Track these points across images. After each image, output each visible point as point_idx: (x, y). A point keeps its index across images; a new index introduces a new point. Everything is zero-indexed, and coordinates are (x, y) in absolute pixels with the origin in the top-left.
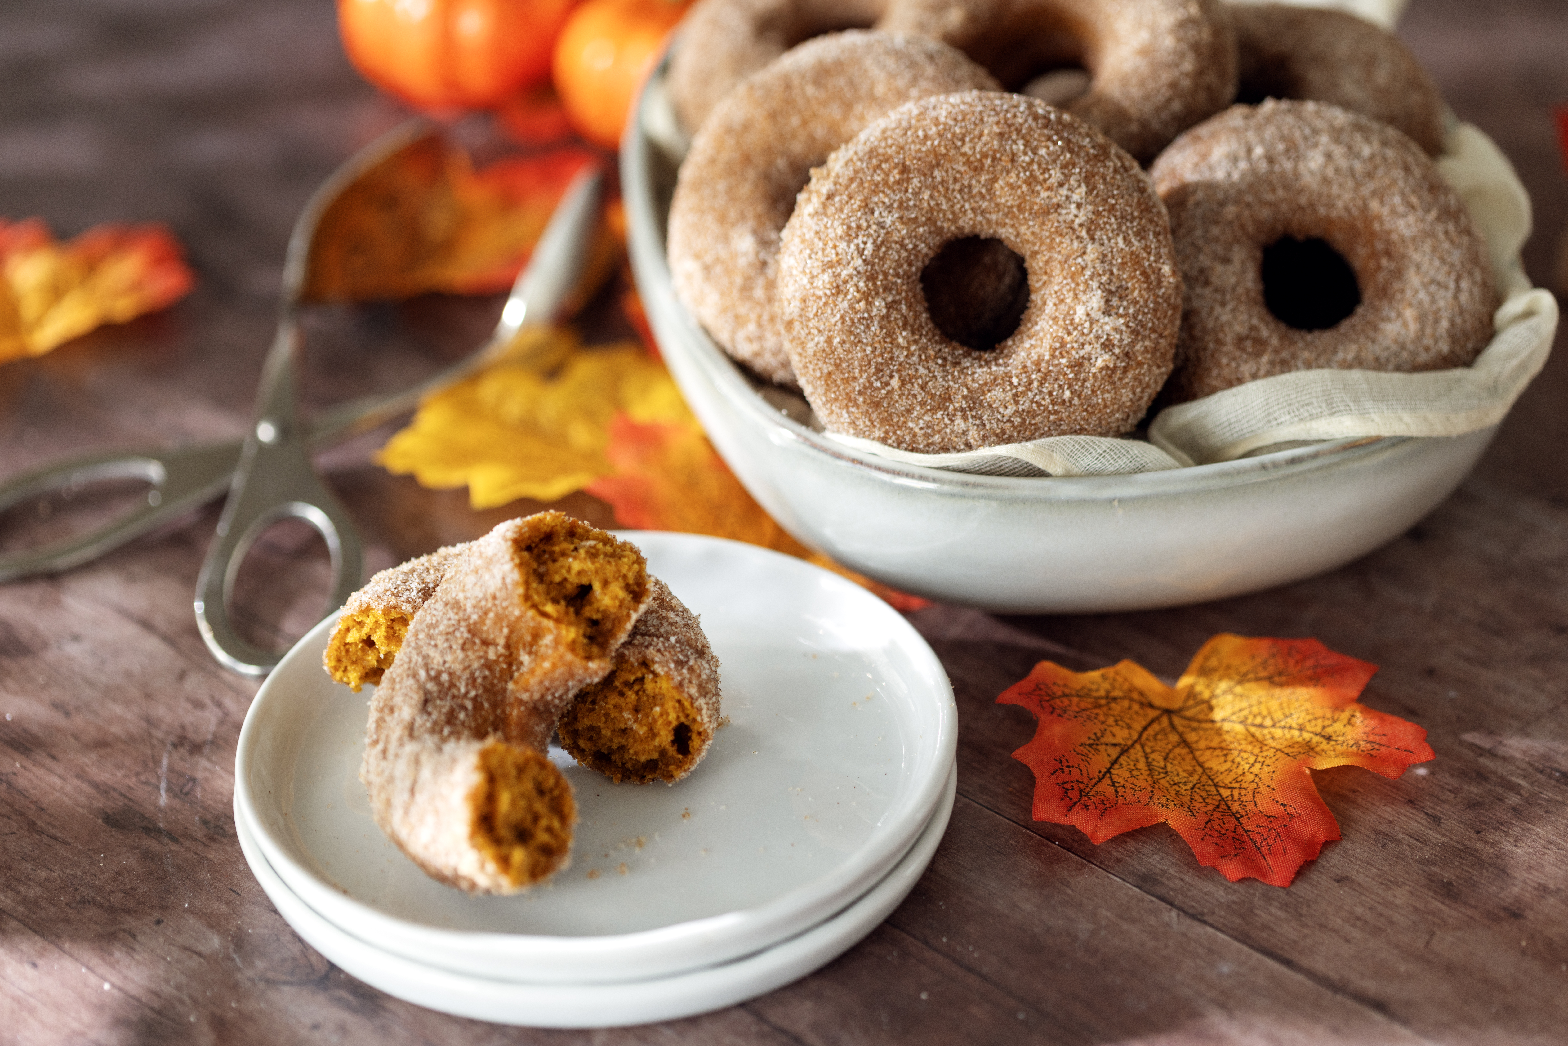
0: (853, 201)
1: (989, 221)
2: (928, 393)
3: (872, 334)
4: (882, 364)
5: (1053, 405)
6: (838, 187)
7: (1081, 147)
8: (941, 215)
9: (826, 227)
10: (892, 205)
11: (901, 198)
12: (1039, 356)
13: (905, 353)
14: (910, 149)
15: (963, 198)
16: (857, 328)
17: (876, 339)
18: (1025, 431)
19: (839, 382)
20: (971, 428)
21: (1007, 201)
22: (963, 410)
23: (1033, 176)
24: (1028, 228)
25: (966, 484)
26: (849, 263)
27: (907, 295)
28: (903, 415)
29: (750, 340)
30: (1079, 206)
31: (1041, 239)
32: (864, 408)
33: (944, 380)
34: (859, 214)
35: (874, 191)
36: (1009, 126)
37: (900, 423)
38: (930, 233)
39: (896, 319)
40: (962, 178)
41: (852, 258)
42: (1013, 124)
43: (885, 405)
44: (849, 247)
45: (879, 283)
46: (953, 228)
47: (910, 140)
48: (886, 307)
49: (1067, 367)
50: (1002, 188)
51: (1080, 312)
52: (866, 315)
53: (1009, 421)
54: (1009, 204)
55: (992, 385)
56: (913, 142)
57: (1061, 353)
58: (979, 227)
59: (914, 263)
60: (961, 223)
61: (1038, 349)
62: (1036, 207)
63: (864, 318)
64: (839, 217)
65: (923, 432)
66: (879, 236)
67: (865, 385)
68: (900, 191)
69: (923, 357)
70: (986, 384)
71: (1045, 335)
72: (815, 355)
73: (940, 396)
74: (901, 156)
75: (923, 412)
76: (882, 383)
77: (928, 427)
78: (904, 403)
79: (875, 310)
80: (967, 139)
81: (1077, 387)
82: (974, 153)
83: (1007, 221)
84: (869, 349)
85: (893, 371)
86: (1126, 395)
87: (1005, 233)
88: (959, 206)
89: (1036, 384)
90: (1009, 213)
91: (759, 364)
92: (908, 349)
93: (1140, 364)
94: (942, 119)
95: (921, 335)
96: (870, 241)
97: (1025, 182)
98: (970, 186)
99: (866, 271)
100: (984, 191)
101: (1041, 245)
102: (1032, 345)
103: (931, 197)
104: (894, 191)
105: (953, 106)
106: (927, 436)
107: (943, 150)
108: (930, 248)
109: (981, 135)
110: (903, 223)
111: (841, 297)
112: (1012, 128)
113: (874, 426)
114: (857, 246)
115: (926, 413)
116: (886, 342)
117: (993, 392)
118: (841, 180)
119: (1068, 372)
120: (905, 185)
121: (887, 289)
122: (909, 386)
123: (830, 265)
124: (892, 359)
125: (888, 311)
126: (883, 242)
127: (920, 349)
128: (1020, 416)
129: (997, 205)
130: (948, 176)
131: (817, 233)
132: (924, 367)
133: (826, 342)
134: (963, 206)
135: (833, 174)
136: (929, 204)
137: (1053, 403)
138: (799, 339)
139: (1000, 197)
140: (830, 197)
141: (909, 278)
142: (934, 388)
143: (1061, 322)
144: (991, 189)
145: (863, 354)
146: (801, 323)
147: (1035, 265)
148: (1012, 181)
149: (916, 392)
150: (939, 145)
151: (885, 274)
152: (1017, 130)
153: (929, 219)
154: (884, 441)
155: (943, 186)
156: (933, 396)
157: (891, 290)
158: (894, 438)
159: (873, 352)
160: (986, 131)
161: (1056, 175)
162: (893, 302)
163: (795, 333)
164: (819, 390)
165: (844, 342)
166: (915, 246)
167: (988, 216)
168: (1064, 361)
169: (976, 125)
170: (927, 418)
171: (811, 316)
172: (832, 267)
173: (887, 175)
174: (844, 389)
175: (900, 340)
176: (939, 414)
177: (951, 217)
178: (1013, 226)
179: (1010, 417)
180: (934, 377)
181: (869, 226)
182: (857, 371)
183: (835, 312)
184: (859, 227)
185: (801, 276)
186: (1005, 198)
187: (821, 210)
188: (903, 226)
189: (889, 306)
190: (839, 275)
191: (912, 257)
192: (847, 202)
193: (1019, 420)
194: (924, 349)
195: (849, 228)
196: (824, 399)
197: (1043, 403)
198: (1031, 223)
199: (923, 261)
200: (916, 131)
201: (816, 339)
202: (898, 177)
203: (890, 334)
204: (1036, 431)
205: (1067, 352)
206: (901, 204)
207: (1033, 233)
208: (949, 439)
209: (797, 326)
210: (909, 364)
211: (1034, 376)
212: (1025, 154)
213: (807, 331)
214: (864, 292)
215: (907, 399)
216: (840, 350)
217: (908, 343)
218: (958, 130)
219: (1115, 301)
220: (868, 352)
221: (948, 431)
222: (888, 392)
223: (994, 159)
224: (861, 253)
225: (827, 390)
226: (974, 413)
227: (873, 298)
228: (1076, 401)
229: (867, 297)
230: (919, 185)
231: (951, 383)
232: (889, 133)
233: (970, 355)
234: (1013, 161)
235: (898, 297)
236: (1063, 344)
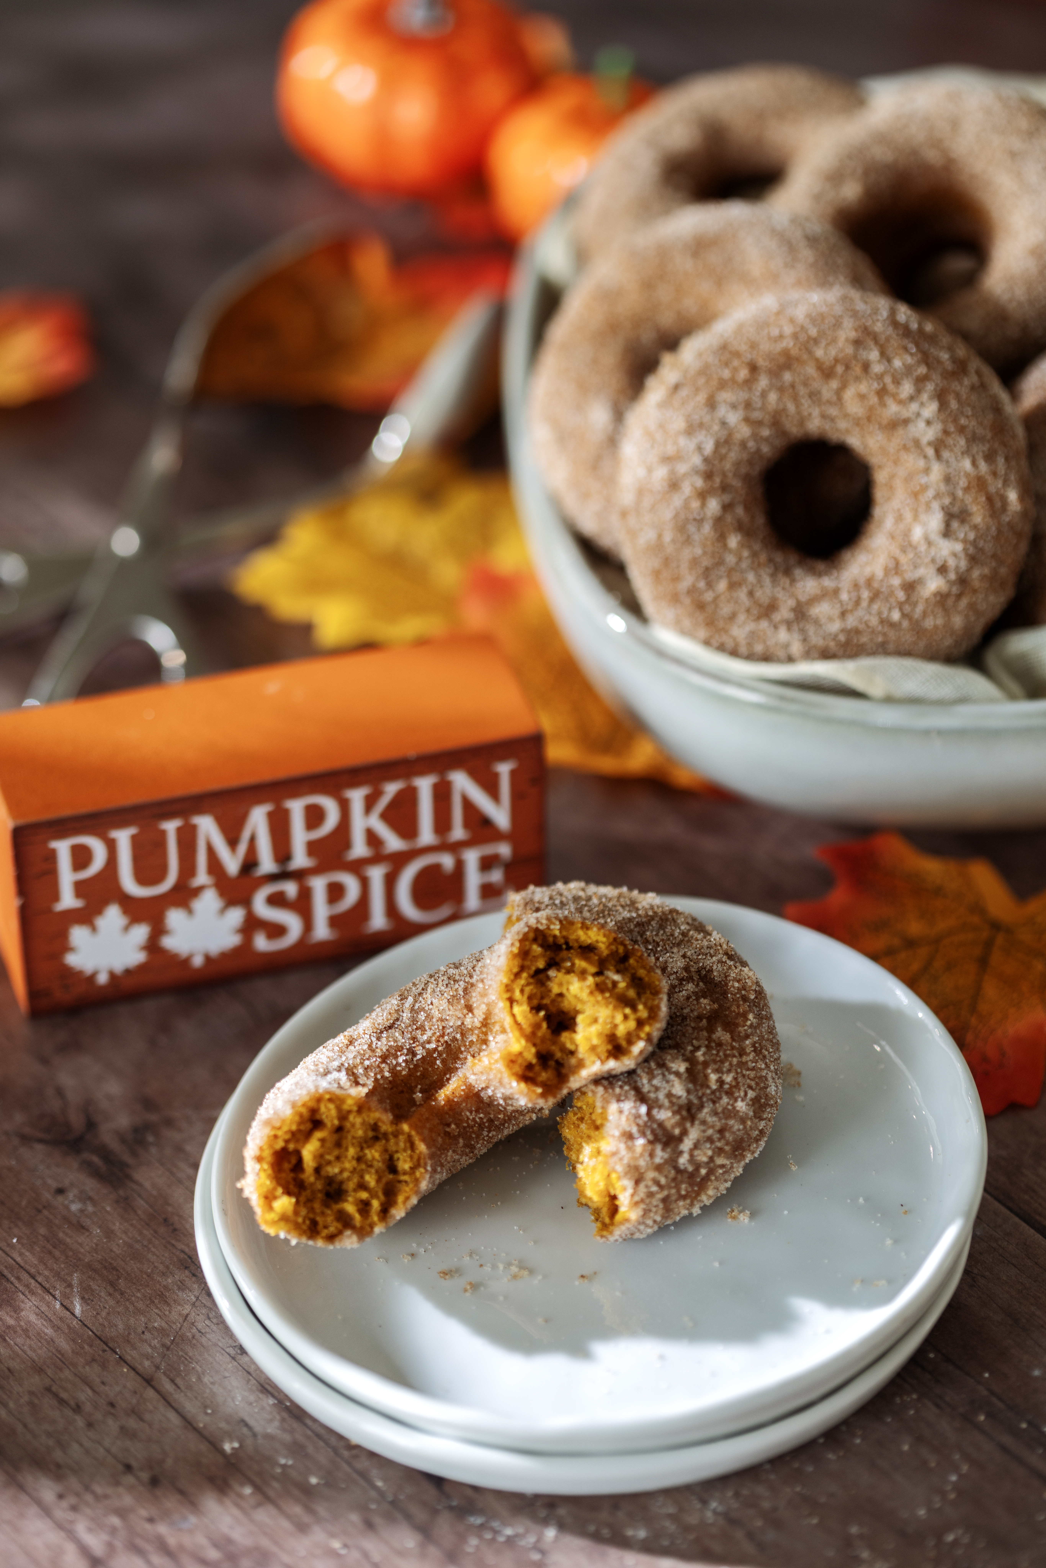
0: (698, 397)
1: (837, 428)
2: (754, 601)
3: (703, 536)
4: (711, 568)
5: (881, 626)
6: (686, 378)
7: (939, 362)
8: (788, 419)
9: (670, 420)
10: (738, 404)
11: (748, 397)
12: (872, 574)
13: (736, 559)
14: (762, 348)
15: (813, 404)
16: (689, 529)
17: (708, 542)
18: (852, 649)
19: (667, 580)
20: (795, 641)
21: (856, 411)
22: (788, 621)
23: (885, 388)
24: (876, 441)
26: (687, 460)
27: (745, 496)
30: (928, 423)
32: (690, 609)
33: (773, 590)
34: (704, 411)
35: (721, 387)
36: (867, 333)
38: (775, 435)
39: (731, 521)
40: (814, 383)
41: (692, 455)
42: (871, 332)
44: (689, 443)
45: (717, 482)
46: (799, 431)
48: (721, 508)
49: (900, 588)
50: (851, 397)
51: (917, 533)
52: (699, 515)
53: (834, 638)
54: (858, 414)
55: (820, 599)
56: (767, 339)
57: (895, 573)
58: (827, 432)
59: (756, 465)
60: (808, 426)
61: (872, 566)
62: (885, 420)
63: (697, 520)
64: (684, 410)
65: (747, 637)
66: (720, 436)
67: (692, 587)
68: (748, 390)
69: (754, 564)
70: (815, 597)
71: (881, 553)
72: (645, 547)
74: (753, 354)
75: (747, 620)
77: (753, 635)
78: (730, 609)
79: (709, 510)
80: (823, 344)
81: (907, 610)
82: (827, 358)
83: (856, 430)
84: (699, 552)
85: (722, 576)
86: (958, 621)
87: (854, 441)
88: (807, 412)
92: (739, 554)
93: (975, 591)
94: (800, 320)
95: (755, 540)
96: (712, 439)
97: (876, 393)
99: (705, 470)
100: (833, 398)
101: (888, 459)
103: (779, 399)
104: (741, 390)
105: (815, 304)
106: (749, 644)
107: (796, 353)
108: (773, 450)
109: (838, 340)
110: (747, 424)
111: (677, 495)
112: (870, 336)
113: (699, 627)
114: (699, 444)
115: (751, 620)
116: (717, 545)
117: (820, 607)
118: (689, 372)
119: (900, 594)
120: (755, 385)
121: (724, 490)
122: (736, 592)
123: (669, 459)
124: (721, 564)
125: (723, 513)
126: (724, 442)
127: (751, 555)
128: (847, 634)
129: (846, 414)
131: (660, 425)
132: (754, 574)
133: (657, 538)
134: (812, 412)
135: (684, 363)
136: (776, 407)
139: (849, 406)
141: (749, 480)
142: (762, 597)
143: (898, 541)
144: (841, 397)
145: (692, 556)
147: (880, 477)
148: (862, 390)
149: (744, 599)
150: (793, 347)
151: (725, 476)
152: (874, 338)
153: (774, 422)
154: (707, 643)
155: (792, 389)
156: (760, 605)
157: (728, 491)
159: (702, 555)
160: (842, 337)
161: (907, 388)
162: (730, 503)
165: (675, 541)
166: (758, 449)
167: (837, 423)
168: (897, 582)
170: (751, 626)
171: (646, 509)
172: (670, 461)
173: (736, 372)
174: (672, 589)
177: (797, 422)
178: (861, 436)
179: (836, 634)
180: (764, 585)
181: (712, 425)
182: (685, 572)
183: (670, 508)
184: (702, 425)
185: (640, 467)
187: (667, 400)
188: (747, 427)
189: (725, 508)
190: (676, 471)
191: (754, 459)
192: (693, 396)
193: (845, 638)
194: (755, 554)
195: (691, 424)
197: (872, 623)
198: (879, 436)
199: (765, 463)
200: (772, 328)
203: (722, 537)
204: (861, 650)
205: (901, 573)
206: (747, 403)
207: (880, 447)
208: (771, 650)
209: (631, 519)
210: (739, 571)
213: (640, 526)
214: (700, 491)
215: (733, 604)
216: (670, 548)
217: (740, 547)
218: (814, 333)
219: (955, 524)
220: (698, 555)
221: (771, 640)
222: (716, 596)
223: (847, 366)
224: (701, 450)
225: (656, 586)
226: (799, 626)
227: (709, 497)
228: (905, 624)
229: (702, 495)
230: (769, 386)
231: (781, 594)
232: (745, 328)
234: (866, 369)
235: (735, 500)
236: (897, 563)
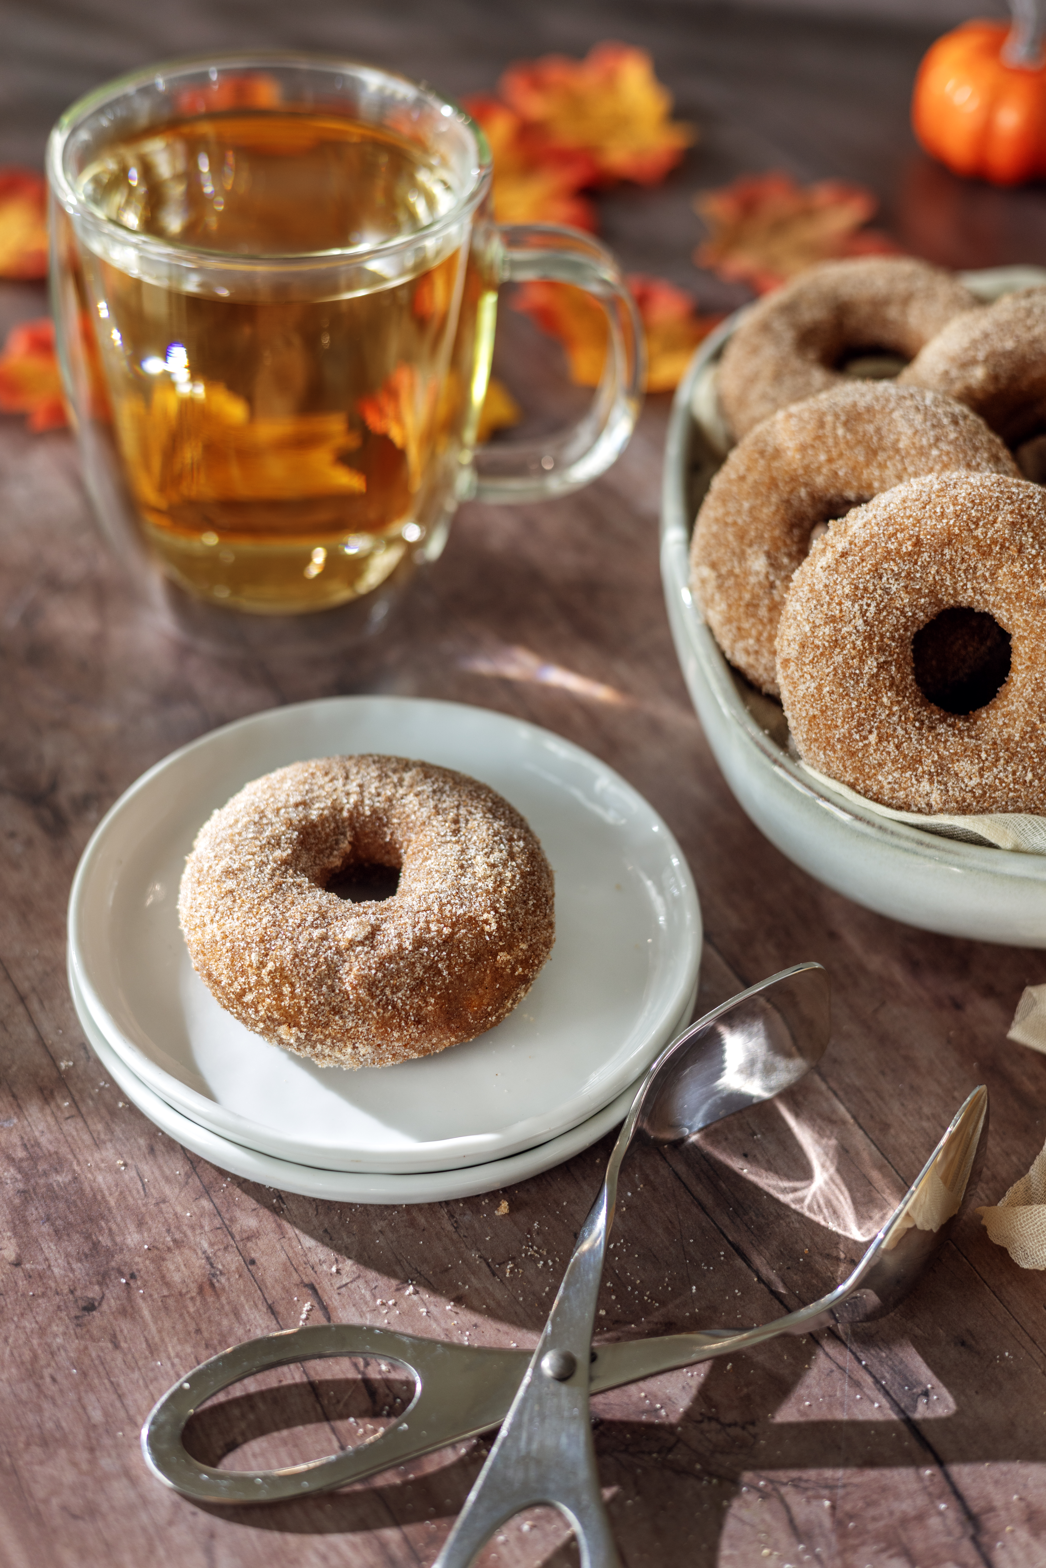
0: (864, 564)
1: (986, 601)
2: (901, 753)
3: (859, 689)
4: (864, 719)
5: (1014, 784)
6: (853, 546)
8: (943, 590)
9: (835, 583)
10: (900, 573)
11: (910, 568)
12: (1009, 736)
13: (887, 712)
14: (926, 524)
15: (967, 577)
16: (847, 682)
17: (863, 695)
18: (984, 802)
19: (821, 726)
20: (934, 791)
21: (1007, 588)
22: (930, 774)
23: (1036, 569)
24: (1022, 616)
25: (920, 843)
26: (850, 621)
27: (898, 657)
28: (874, 768)
29: (747, 652)
31: (1032, 627)
32: (840, 754)
33: (918, 742)
34: (868, 577)
35: (885, 558)
36: (1022, 517)
37: (870, 775)
38: (930, 603)
39: (884, 679)
40: (970, 559)
41: (855, 617)
42: (1026, 516)
43: (860, 755)
44: (853, 606)
45: (875, 644)
46: (952, 602)
47: (927, 515)
48: (877, 667)
49: (1034, 751)
50: (1005, 575)
52: (857, 672)
53: (971, 791)
54: (1009, 591)
55: (962, 755)
56: (930, 517)
57: (1031, 737)
58: (976, 604)
59: (910, 628)
60: (960, 598)
61: (1010, 729)
62: (1033, 599)
63: (855, 674)
64: (849, 576)
65: (890, 786)
66: (882, 602)
67: (844, 735)
68: (910, 561)
69: (903, 718)
70: (956, 754)
71: (1019, 717)
72: (803, 697)
73: (912, 757)
74: (917, 529)
75: (893, 768)
76: (861, 736)
77: (895, 783)
78: (877, 758)
79: (867, 668)
80: (981, 523)
81: (1039, 771)
82: (985, 537)
83: (1003, 605)
84: (854, 704)
85: (873, 727)
87: (999, 613)
88: (961, 584)
89: (1002, 761)
90: (1008, 598)
91: (752, 674)
92: (890, 709)
94: (961, 500)
95: (904, 697)
96: (874, 604)
97: (1027, 573)
98: (975, 568)
99: (865, 631)
100: (987, 574)
101: (1031, 632)
102: (1005, 724)
103: (938, 572)
104: (904, 561)
105: (973, 487)
106: (893, 794)
107: (957, 531)
108: (927, 616)
109: (995, 522)
110: (907, 592)
111: (838, 650)
112: (1025, 520)
113: (847, 772)
114: (861, 606)
115: (896, 770)
116: (871, 699)
117: (962, 763)
118: (857, 541)
119: (1034, 756)
120: (916, 557)
121: (881, 650)
122: (885, 744)
123: (833, 619)
124: (874, 715)
125: (879, 671)
126: (885, 607)
127: (901, 711)
128: (982, 789)
129: (997, 589)
130: (957, 555)
131: (826, 586)
132: (902, 727)
133: (816, 688)
134: (965, 585)
135: (850, 533)
136: (934, 578)
137: (1015, 782)
138: (792, 678)
139: (1002, 583)
140: (844, 555)
141: (902, 641)
142: (908, 748)
143: (1036, 709)
144: (994, 574)
145: (848, 706)
146: (797, 665)
147: (1020, 647)
148: (1015, 570)
149: (890, 750)
150: (954, 526)
151: (882, 636)
152: (1028, 521)
153: (931, 592)
154: (853, 786)
155: (950, 564)
156: (905, 757)
157: (885, 650)
158: (862, 785)
159: (857, 706)
160: (1000, 519)
162: (885, 662)
163: (789, 672)
164: (802, 727)
165: (833, 692)
166: (914, 614)
167: (986, 596)
168: (1032, 745)
169: (991, 510)
170: (896, 775)
171: (807, 661)
172: (834, 621)
173: (901, 545)
174: (825, 734)
175: (885, 700)
176: (908, 774)
177: (952, 592)
178: (1007, 610)
179: (973, 788)
180: (910, 738)
181: (875, 590)
182: (840, 721)
183: (829, 663)
184: (866, 589)
185: (804, 623)
186: (1006, 584)
187: (833, 566)
188: (907, 595)
189: (880, 666)
190: (840, 630)
191: (909, 624)
192: (859, 564)
193: (980, 792)
194: (904, 710)
195: (857, 588)
196: (805, 736)
197: (1006, 780)
198: (1026, 612)
199: (918, 627)
200: (935, 507)
201: (808, 684)
202: (910, 548)
203: (876, 692)
204: (993, 804)
205: (1036, 737)
206: (909, 574)
207: (1026, 621)
208: (913, 797)
209: (793, 666)
210: (889, 723)
211: (1001, 754)
212: (1033, 547)
213: (801, 674)
214: (860, 650)
215: (881, 754)
216: (828, 699)
217: (891, 703)
218: (974, 513)
220: (853, 706)
221: (913, 790)
222: (865, 745)
223: (1002, 547)
224: (863, 614)
225: (809, 730)
226: (940, 779)
227: (866, 657)
228: (1036, 783)
230: (928, 559)
231: (924, 747)
232: (909, 504)
233: (945, 721)
234: (1020, 551)
235: (889, 659)
